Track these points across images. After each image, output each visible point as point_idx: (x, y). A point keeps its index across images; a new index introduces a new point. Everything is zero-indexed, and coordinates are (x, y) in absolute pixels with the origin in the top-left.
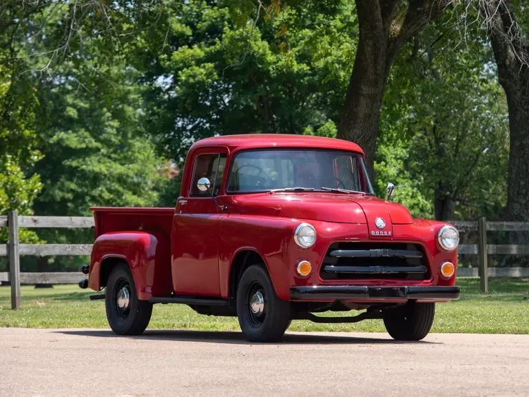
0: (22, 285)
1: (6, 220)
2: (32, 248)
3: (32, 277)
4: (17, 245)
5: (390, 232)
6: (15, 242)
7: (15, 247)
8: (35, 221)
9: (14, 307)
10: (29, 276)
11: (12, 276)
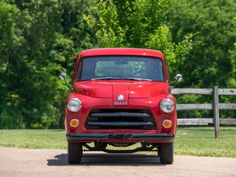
0: (221, 125)
1: (212, 91)
2: (230, 106)
3: (229, 121)
4: (217, 104)
5: (126, 103)
6: (216, 103)
7: (216, 105)
8: (232, 91)
9: (216, 137)
10: (227, 120)
11: (214, 120)
